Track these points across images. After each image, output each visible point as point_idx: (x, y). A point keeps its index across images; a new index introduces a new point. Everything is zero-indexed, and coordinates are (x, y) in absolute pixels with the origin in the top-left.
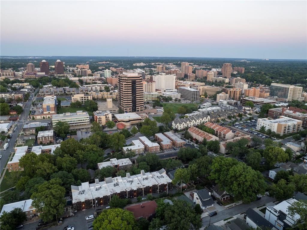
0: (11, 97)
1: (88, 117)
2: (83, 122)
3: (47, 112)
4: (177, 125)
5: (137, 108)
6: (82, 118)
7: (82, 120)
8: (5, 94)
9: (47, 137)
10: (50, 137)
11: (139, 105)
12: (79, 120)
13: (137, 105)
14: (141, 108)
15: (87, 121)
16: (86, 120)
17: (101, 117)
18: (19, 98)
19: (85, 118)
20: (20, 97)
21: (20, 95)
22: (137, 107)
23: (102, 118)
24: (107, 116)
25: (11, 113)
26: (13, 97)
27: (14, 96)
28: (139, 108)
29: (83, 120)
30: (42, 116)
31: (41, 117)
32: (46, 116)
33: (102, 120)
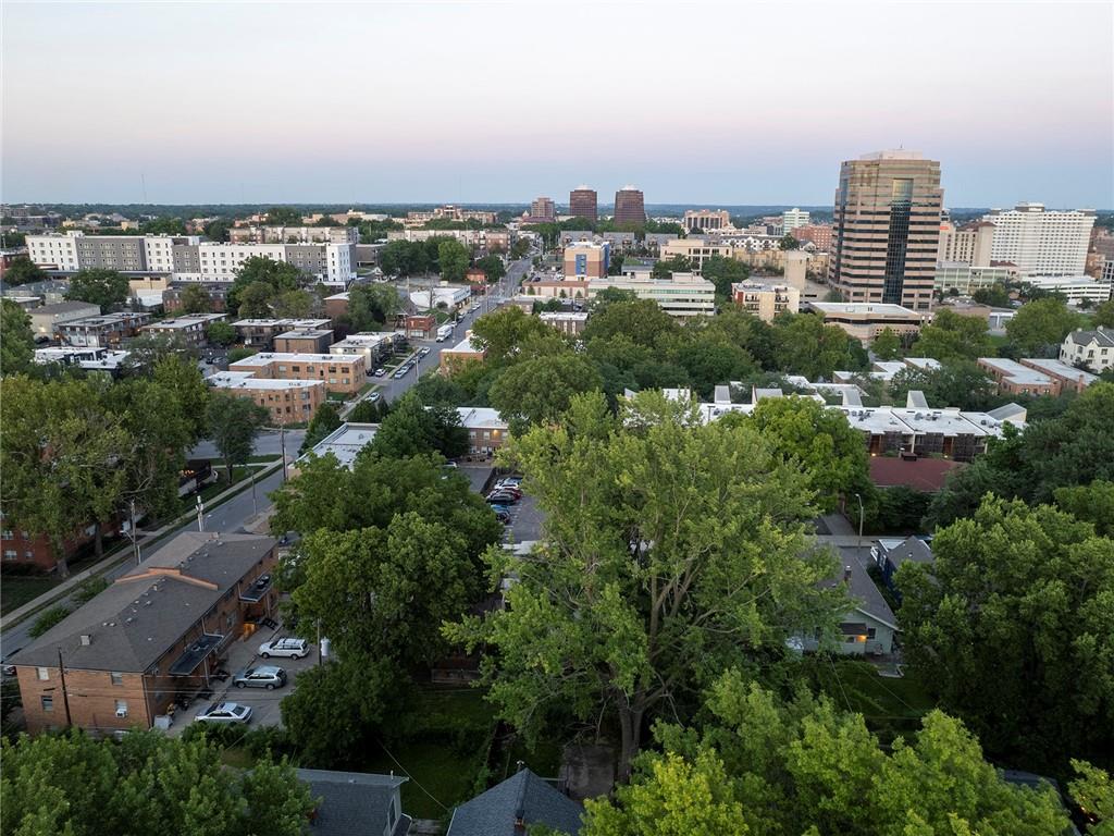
0: (476, 241)
1: (710, 292)
2: (690, 309)
3: (575, 278)
4: (1086, 350)
5: (906, 296)
6: (688, 292)
7: (687, 301)
8: (463, 233)
9: (565, 324)
10: (574, 324)
11: (915, 282)
12: (678, 300)
13: (906, 282)
14: (921, 296)
15: (705, 305)
16: (702, 301)
17: (758, 294)
18: (498, 245)
19: (700, 292)
20: (501, 242)
21: (501, 236)
22: (905, 291)
23: (763, 300)
24: (783, 295)
25: (472, 277)
26: (482, 242)
27: (484, 238)
28: (912, 296)
29: (693, 301)
30: (559, 289)
31: (555, 290)
32: (571, 290)
33: (762, 307)
